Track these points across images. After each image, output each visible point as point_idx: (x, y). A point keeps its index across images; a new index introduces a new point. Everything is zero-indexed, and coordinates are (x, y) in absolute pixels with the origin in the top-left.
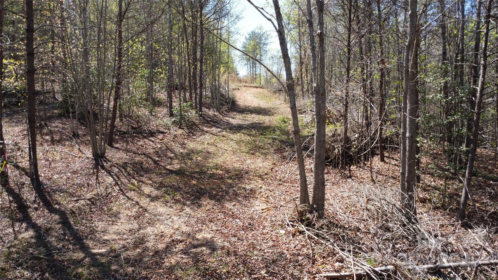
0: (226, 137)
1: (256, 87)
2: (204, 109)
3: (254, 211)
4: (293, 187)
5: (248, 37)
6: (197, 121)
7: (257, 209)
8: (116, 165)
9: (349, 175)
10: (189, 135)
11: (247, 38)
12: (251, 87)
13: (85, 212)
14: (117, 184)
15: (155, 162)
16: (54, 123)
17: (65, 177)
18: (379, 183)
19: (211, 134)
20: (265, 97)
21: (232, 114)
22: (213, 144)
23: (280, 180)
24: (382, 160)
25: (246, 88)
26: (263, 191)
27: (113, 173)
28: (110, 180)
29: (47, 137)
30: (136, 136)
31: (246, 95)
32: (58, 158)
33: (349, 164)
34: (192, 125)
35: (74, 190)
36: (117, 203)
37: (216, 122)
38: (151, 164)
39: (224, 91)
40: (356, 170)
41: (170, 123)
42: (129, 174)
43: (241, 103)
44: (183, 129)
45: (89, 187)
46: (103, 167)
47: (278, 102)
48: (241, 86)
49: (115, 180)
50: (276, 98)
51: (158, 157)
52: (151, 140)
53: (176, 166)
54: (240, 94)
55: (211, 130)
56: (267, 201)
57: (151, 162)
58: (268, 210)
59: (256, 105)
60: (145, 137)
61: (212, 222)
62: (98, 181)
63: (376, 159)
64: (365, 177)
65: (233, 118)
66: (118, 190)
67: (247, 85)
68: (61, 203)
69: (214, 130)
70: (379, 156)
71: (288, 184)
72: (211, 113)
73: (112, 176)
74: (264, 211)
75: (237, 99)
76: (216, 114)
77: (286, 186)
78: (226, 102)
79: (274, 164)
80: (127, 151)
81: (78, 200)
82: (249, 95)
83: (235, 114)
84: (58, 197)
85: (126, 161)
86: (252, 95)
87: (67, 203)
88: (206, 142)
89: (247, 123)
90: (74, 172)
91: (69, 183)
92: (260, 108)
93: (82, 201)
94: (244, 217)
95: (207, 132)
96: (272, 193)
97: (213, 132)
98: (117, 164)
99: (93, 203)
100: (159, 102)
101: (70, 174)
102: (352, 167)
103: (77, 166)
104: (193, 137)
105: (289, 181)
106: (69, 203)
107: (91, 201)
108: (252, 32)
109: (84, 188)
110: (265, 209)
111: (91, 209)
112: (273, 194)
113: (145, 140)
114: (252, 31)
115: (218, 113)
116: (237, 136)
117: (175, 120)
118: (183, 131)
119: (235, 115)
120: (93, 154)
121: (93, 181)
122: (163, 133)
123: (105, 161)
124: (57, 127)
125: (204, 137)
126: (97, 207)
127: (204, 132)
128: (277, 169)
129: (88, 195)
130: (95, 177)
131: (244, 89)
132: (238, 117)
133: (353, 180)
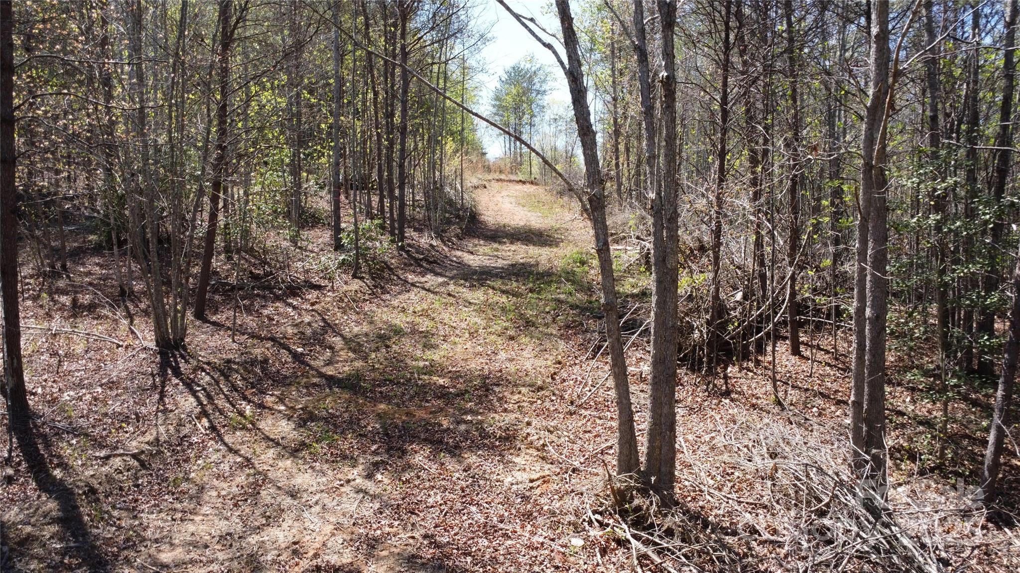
0: (454, 296)
1: (520, 181)
2: (409, 233)
3: (512, 484)
4: (600, 418)
5: (505, 77)
6: (393, 261)
7: (520, 479)
8: (205, 366)
9: (724, 388)
10: (374, 293)
11: (503, 79)
12: (510, 181)
13: (121, 489)
14: (204, 413)
15: (296, 356)
16: (83, 264)
17: (88, 397)
18: (792, 408)
19: (424, 289)
20: (541, 205)
21: (470, 244)
22: (425, 314)
23: (572, 403)
24: (796, 351)
25: (500, 183)
26: (533, 432)
27: (199, 385)
28: (188, 403)
29: (65, 300)
30: (258, 295)
31: (499, 199)
32: (79, 349)
33: (723, 361)
34: (382, 270)
35: (104, 429)
36: (199, 462)
37: (435, 262)
38: (286, 362)
39: (452, 192)
40: (739, 375)
41: (333, 265)
42: (234, 388)
43: (490, 219)
44: (362, 278)
45: (138, 421)
46: (177, 373)
47: (568, 216)
48: (490, 181)
49: (200, 403)
50: (562, 206)
51: (304, 346)
52: (290, 305)
53: (343, 368)
54: (487, 198)
55: (423, 280)
56: (543, 458)
57: (285, 356)
58: (544, 482)
59: (522, 223)
60: (277, 298)
61: (413, 513)
62: (161, 408)
63: (783, 348)
64: (759, 392)
65: (472, 253)
66: (206, 429)
67: (503, 177)
68: (70, 462)
69: (431, 280)
70: (788, 342)
71: (589, 412)
72: (425, 240)
73: (194, 394)
74: (535, 484)
75: (481, 208)
76: (434, 243)
77: (585, 417)
78: (458, 216)
79: (560, 363)
80: (236, 330)
81: (107, 458)
82: (507, 200)
83: (476, 242)
84: (67, 448)
85: (231, 356)
86: (513, 200)
87: (83, 465)
88: (411, 309)
89: (500, 263)
90: (112, 385)
91: (96, 412)
92: (530, 230)
93: (118, 459)
94: (489, 500)
95: (413, 285)
96: (553, 437)
97: (427, 286)
98: (209, 363)
99: (143, 464)
100: (313, 216)
101: (99, 390)
102: (729, 369)
103: (119, 368)
104: (383, 297)
105: (592, 403)
106: (89, 463)
107: (138, 460)
108: (514, 68)
109: (128, 424)
110: (538, 479)
111: (137, 479)
112: (555, 439)
113: (278, 304)
114: (512, 65)
115: (439, 242)
116: (478, 296)
117: (344, 260)
118: (361, 283)
119: (476, 246)
120: (157, 341)
121: (150, 407)
122: (318, 287)
123: (183, 357)
124: (89, 274)
125: (407, 295)
126: (151, 475)
127: (407, 286)
128: (565, 375)
129: (134, 443)
130: (157, 396)
131: (496, 185)
132: (481, 250)
133: (732, 400)
